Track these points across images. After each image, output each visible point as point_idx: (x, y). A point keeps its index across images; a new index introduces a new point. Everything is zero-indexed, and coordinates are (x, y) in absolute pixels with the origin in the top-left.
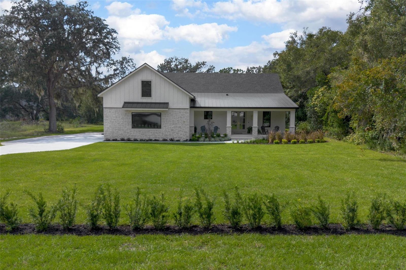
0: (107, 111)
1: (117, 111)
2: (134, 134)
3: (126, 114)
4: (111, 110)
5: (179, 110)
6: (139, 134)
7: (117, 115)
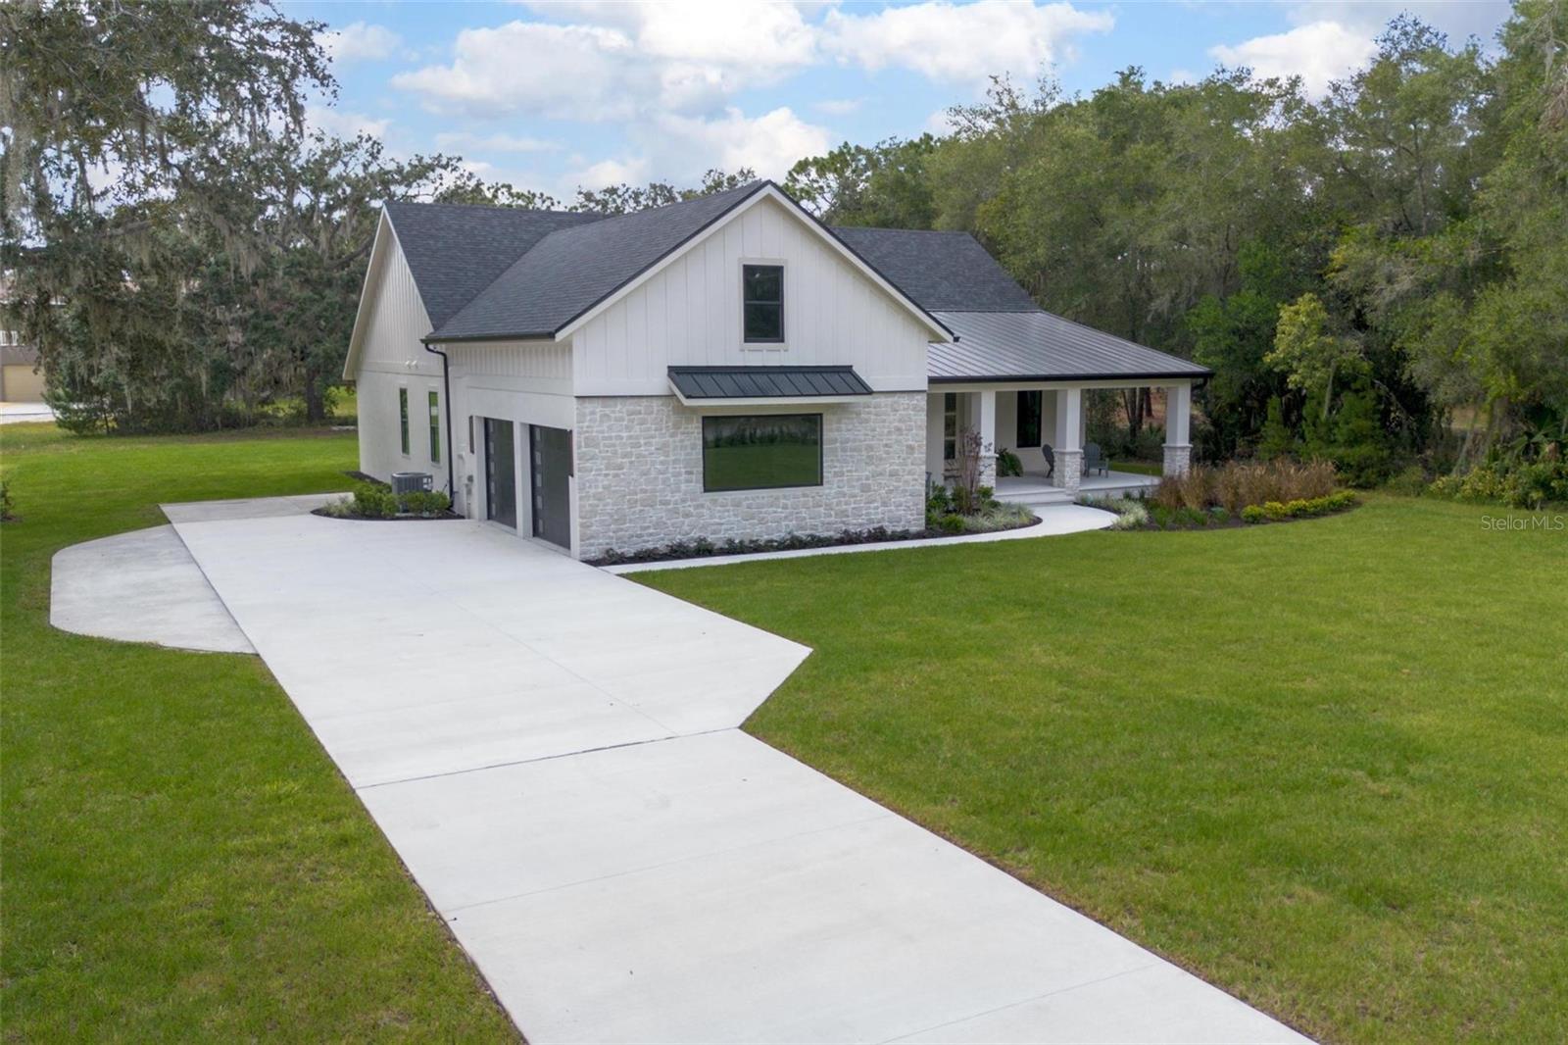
0: (593, 413)
1: (640, 413)
2: (711, 517)
3: (677, 426)
4: (607, 411)
5: (890, 400)
6: (732, 519)
7: (637, 430)
